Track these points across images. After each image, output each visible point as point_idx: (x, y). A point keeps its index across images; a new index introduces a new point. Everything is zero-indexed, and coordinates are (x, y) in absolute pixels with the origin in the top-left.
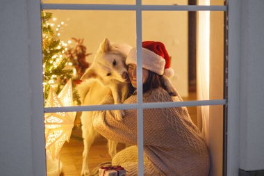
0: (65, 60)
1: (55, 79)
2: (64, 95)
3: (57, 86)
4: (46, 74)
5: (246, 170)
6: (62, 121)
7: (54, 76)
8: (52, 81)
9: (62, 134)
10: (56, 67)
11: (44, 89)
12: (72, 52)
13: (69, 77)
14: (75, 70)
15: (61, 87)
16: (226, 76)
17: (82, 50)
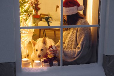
0: (30, 6)
2: (29, 22)
3: (26, 17)
4: (21, 12)
5: (106, 55)
7: (24, 13)
8: (24, 15)
9: (28, 38)
10: (25, 9)
11: (20, 19)
12: (33, 3)
13: (31, 14)
14: (34, 11)
15: (28, 18)
17: (37, 2)
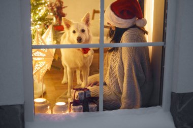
0: (48, 11)
1: (40, 24)
2: (46, 36)
3: (41, 30)
4: (35, 21)
5: (176, 93)
6: (45, 55)
7: (39, 22)
8: (38, 26)
9: (45, 65)
10: (41, 16)
11: (32, 32)
12: (53, 5)
13: (50, 23)
14: (54, 19)
15: (44, 30)
16: (165, 25)
17: (60, 4)
